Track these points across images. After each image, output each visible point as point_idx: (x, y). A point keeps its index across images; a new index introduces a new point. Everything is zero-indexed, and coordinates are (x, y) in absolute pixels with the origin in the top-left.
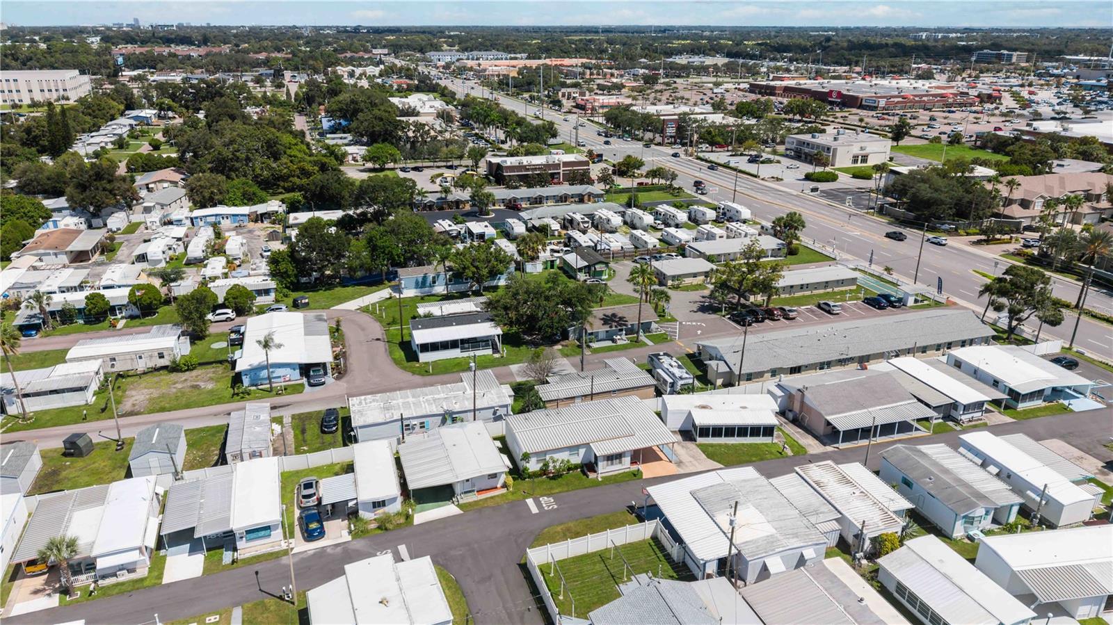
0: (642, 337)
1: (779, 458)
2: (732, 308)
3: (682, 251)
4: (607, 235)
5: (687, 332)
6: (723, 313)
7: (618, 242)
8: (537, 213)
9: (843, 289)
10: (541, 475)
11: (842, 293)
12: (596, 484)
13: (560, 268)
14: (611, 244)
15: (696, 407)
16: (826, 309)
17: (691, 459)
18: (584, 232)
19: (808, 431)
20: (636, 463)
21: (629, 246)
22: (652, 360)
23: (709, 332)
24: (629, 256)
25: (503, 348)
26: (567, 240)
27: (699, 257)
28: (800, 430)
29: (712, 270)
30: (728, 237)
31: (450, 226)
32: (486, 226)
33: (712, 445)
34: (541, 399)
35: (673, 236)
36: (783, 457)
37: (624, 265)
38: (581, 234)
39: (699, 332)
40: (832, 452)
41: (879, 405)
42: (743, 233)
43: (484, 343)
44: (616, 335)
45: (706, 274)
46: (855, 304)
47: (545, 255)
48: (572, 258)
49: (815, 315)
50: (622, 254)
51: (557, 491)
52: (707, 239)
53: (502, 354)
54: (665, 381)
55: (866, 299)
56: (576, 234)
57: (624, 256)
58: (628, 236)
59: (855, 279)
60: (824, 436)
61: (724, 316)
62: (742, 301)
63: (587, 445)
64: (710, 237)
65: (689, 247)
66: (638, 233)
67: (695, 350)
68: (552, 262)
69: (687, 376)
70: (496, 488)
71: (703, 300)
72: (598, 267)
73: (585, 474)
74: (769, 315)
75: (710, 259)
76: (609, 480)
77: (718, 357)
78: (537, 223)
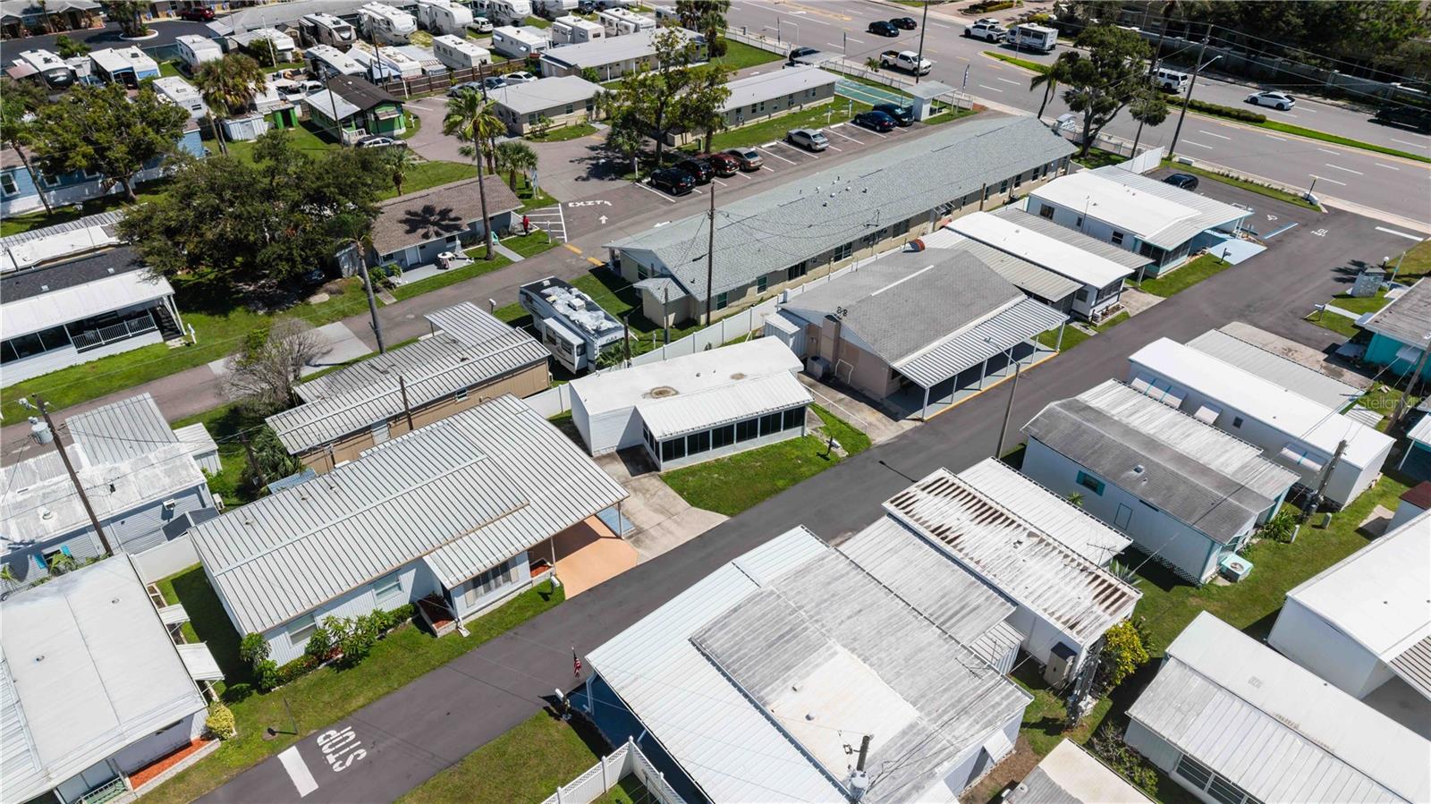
0: (498, 247)
1: (825, 469)
2: (650, 162)
3: (535, 66)
4: (390, 50)
5: (581, 222)
6: (637, 174)
7: (412, 61)
8: (242, 20)
9: (816, 104)
10: (311, 667)
11: (815, 111)
12: (459, 648)
13: (305, 124)
14: (401, 66)
15: (645, 396)
16: (804, 144)
17: (660, 518)
18: (344, 47)
19: (858, 394)
20: (542, 564)
21: (436, 66)
22: (530, 299)
23: (623, 216)
24: (441, 85)
25: (185, 325)
26: (310, 68)
27: (567, 73)
28: (842, 396)
29: (598, 94)
30: (608, 35)
31: (47, 61)
32: (134, 55)
33: (691, 471)
34: (284, 451)
35: (514, 42)
36: (833, 465)
37: (433, 104)
38: (337, 52)
39: (604, 219)
40: (915, 430)
41: (971, 319)
42: (632, 26)
43: (134, 322)
44: (444, 251)
45: (589, 104)
46: (841, 127)
47: (269, 100)
48: (323, 101)
49: (789, 157)
50: (425, 84)
51: (361, 700)
52: (573, 41)
53: (189, 337)
54: (567, 346)
55: (858, 116)
56: (326, 52)
57: (431, 87)
58: (431, 49)
59: (831, 86)
60: (887, 398)
61: (639, 181)
62: (664, 148)
63: (418, 563)
64: (578, 37)
65: (546, 57)
66: (448, 40)
67: (607, 258)
68: (286, 114)
69: (609, 325)
70: (189, 744)
71: (593, 154)
72: (384, 113)
73: (425, 628)
74: (718, 167)
75: (587, 75)
76: (488, 626)
77: (657, 269)
78: (245, 40)
